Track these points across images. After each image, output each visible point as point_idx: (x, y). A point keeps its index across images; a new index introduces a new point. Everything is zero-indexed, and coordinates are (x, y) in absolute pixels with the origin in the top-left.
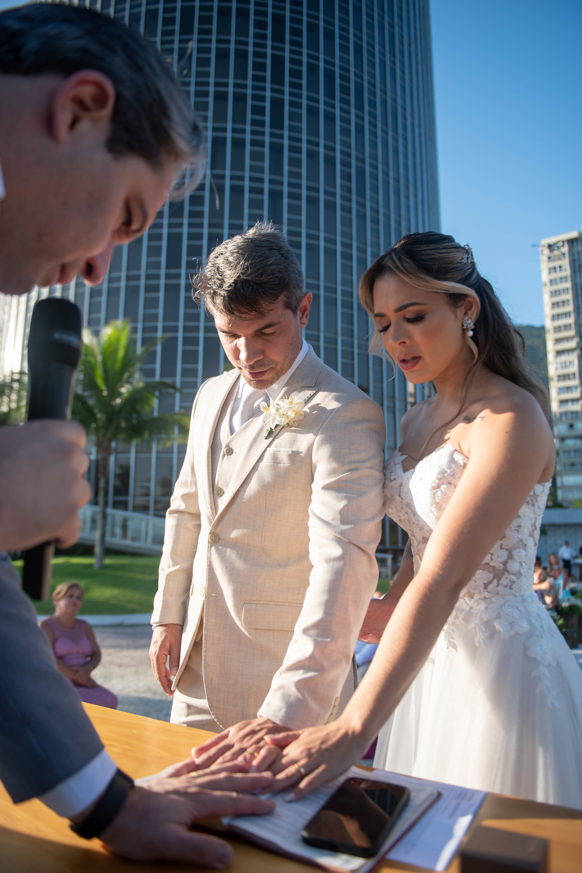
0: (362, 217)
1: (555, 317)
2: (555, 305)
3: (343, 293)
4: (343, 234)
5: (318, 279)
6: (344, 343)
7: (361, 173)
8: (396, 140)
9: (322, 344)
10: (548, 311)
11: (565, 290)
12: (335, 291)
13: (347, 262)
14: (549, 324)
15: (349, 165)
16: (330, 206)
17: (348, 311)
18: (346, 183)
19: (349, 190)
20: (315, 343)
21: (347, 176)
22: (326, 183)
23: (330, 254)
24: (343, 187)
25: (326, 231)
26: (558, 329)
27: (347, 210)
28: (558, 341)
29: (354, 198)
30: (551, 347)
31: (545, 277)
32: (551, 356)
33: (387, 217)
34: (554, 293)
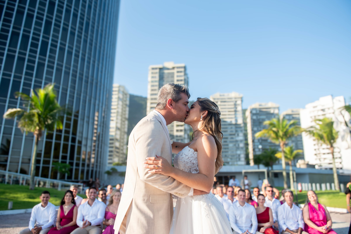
0: (85, 41)
1: (152, 95)
2: (152, 90)
3: (73, 71)
4: (77, 46)
5: (63, 62)
6: (70, 91)
7: (88, 24)
8: (104, 15)
9: (61, 90)
10: (149, 92)
11: (156, 86)
12: (70, 69)
13: (77, 58)
14: (149, 97)
15: (83, 19)
16: (73, 34)
17: (74, 78)
18: (81, 26)
19: (82, 29)
20: (57, 90)
21: (81, 24)
22: (72, 24)
23: (70, 53)
24: (79, 28)
25: (69, 43)
26: (152, 99)
27: (80, 37)
28: (152, 103)
29: (83, 33)
30: (149, 105)
31: (150, 79)
32: (148, 109)
33: (96, 44)
34: (152, 86)
